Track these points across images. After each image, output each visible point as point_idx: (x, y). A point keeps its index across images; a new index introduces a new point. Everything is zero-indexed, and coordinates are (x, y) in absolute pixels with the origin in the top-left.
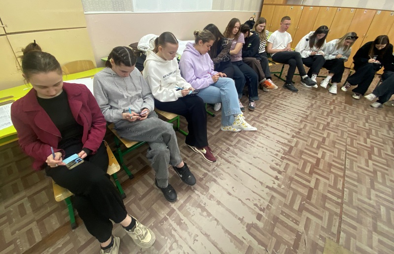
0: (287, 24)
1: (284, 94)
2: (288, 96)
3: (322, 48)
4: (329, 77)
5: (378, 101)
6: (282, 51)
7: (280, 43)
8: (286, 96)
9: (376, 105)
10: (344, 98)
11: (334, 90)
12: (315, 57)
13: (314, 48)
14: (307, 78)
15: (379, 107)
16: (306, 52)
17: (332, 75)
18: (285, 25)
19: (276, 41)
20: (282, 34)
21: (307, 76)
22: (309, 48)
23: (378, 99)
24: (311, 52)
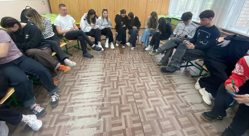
0: (64, 10)
1: (85, 64)
2: (88, 65)
3: (97, 23)
4: (107, 40)
5: (133, 46)
6: (69, 31)
7: (66, 25)
8: (86, 66)
9: (132, 48)
10: (119, 50)
11: (112, 47)
12: (94, 30)
13: (92, 24)
14: (95, 46)
15: (134, 49)
16: (88, 27)
17: (108, 39)
18: (63, 11)
19: (62, 24)
20: (64, 17)
21: (94, 45)
22: (89, 25)
23: (132, 45)
24: (91, 27)
